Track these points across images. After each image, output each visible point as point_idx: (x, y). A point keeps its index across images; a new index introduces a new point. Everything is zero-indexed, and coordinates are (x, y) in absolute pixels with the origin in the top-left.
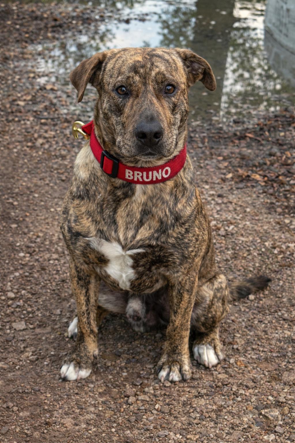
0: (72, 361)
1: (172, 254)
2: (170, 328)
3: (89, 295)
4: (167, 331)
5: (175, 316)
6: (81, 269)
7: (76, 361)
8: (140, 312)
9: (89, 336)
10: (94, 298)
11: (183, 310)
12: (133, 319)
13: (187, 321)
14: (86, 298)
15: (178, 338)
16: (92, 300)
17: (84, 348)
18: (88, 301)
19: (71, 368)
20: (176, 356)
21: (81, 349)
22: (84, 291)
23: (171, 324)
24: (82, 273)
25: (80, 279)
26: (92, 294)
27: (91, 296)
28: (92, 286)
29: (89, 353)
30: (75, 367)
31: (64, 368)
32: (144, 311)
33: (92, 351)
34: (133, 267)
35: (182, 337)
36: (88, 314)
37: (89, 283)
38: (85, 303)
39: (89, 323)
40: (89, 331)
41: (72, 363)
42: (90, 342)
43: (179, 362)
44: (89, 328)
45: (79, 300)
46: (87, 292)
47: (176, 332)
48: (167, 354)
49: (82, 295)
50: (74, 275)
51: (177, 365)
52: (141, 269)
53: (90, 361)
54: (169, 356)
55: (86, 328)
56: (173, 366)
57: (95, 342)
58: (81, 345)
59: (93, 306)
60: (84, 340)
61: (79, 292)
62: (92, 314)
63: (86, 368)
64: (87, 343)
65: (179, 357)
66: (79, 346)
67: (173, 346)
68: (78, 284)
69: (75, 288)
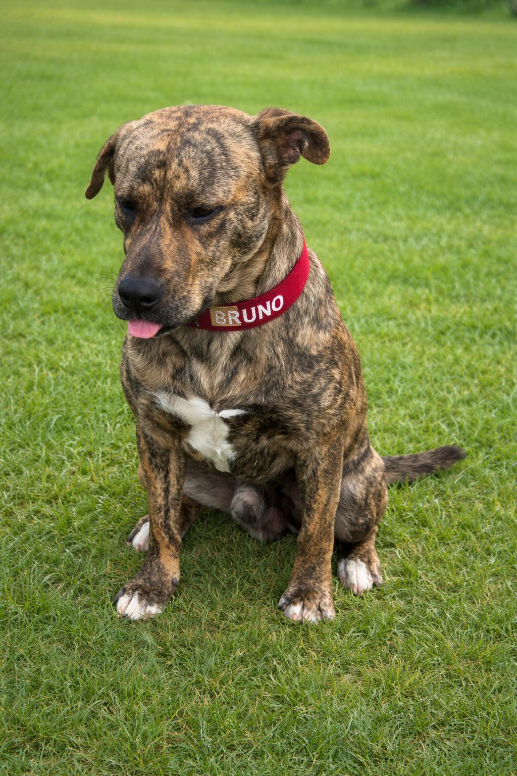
0: (136, 589)
2: (302, 536)
3: (169, 482)
5: (309, 516)
6: (152, 439)
7: (143, 590)
8: (255, 509)
9: (168, 547)
10: (175, 487)
11: (321, 506)
13: (330, 526)
14: (164, 486)
15: (316, 553)
16: (173, 490)
17: (159, 567)
18: (167, 491)
19: (135, 601)
20: (312, 581)
21: (153, 570)
22: (162, 475)
23: (303, 529)
25: (153, 455)
26: (173, 478)
27: (172, 482)
28: (173, 466)
29: (167, 575)
30: (140, 600)
32: (262, 507)
33: (171, 573)
34: (230, 439)
35: (321, 553)
36: (167, 512)
37: (168, 461)
38: (163, 494)
39: (167, 527)
40: (167, 540)
41: (137, 592)
42: (169, 557)
43: (317, 593)
44: (167, 533)
45: (153, 489)
46: (166, 477)
47: (311, 543)
48: (297, 579)
49: (158, 481)
50: (145, 448)
51: (314, 598)
52: (242, 441)
53: (166, 591)
54: (301, 583)
55: (163, 534)
56: (308, 599)
57: (176, 558)
58: (153, 563)
59: (174, 499)
60: (158, 553)
61: (153, 475)
62: (172, 511)
63: (158, 603)
64: (163, 560)
65: (317, 585)
66: (151, 563)
67: (307, 566)
68: (151, 462)
69: (147, 469)
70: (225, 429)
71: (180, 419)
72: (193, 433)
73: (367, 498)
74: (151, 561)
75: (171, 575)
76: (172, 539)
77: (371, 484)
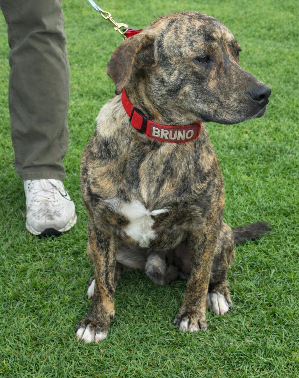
0: (88, 324)
1: (194, 210)
2: (191, 281)
3: (109, 256)
4: (188, 284)
5: (196, 269)
6: (101, 231)
7: (92, 324)
8: (160, 269)
9: (108, 296)
10: (113, 259)
11: (205, 263)
12: (153, 276)
14: (105, 259)
15: (199, 290)
16: (111, 261)
17: (102, 308)
18: (107, 262)
19: (87, 330)
20: (195, 307)
21: (98, 310)
22: (104, 253)
23: (192, 277)
24: (102, 235)
25: (100, 241)
26: (111, 254)
27: (110, 257)
28: (112, 247)
29: (107, 313)
30: (91, 330)
31: (80, 332)
32: (164, 267)
33: (109, 311)
34: (154, 227)
35: (202, 290)
36: (107, 275)
37: (109, 244)
38: (104, 264)
39: (107, 283)
40: (107, 291)
41: (88, 326)
42: (108, 302)
43: (198, 314)
44: (107, 287)
45: (98, 262)
46: (107, 254)
47: (197, 285)
48: (185, 306)
49: (102, 256)
50: (94, 237)
51: (196, 316)
52: (161, 228)
53: (106, 323)
54: (188, 308)
55: (105, 288)
56: (193, 317)
57: (112, 302)
58: (98, 306)
59: (111, 266)
60: (101, 300)
61: (99, 253)
62: (110, 274)
63: (102, 331)
64: (104, 304)
65: (198, 309)
66: (96, 306)
67: (193, 298)
68: (98, 246)
69: (95, 250)
70: (151, 222)
71: (123, 217)
72: (129, 226)
73: (222, 253)
74: (97, 305)
75: (109, 313)
76: (111, 291)
77: (224, 243)
